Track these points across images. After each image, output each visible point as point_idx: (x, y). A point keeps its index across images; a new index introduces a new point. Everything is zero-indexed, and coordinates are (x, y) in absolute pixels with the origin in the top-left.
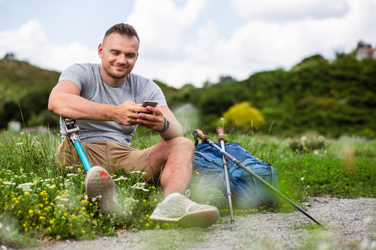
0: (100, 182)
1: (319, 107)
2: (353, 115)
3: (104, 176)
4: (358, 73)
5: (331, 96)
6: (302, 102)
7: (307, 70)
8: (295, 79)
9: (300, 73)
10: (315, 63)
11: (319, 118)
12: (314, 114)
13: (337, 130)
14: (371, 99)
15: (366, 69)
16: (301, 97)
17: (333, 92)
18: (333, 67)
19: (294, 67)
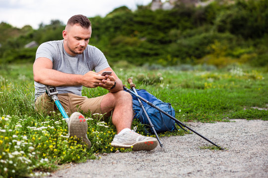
0: (79, 123)
1: (127, 44)
2: (151, 49)
3: (81, 119)
4: (153, 19)
5: (135, 36)
6: (115, 40)
7: (118, 17)
8: (109, 24)
9: (112, 19)
10: (122, 12)
11: (127, 51)
12: (124, 49)
13: (140, 60)
14: (163, 38)
15: (159, 17)
16: (114, 37)
17: (136, 33)
18: (136, 16)
19: (107, 15)
